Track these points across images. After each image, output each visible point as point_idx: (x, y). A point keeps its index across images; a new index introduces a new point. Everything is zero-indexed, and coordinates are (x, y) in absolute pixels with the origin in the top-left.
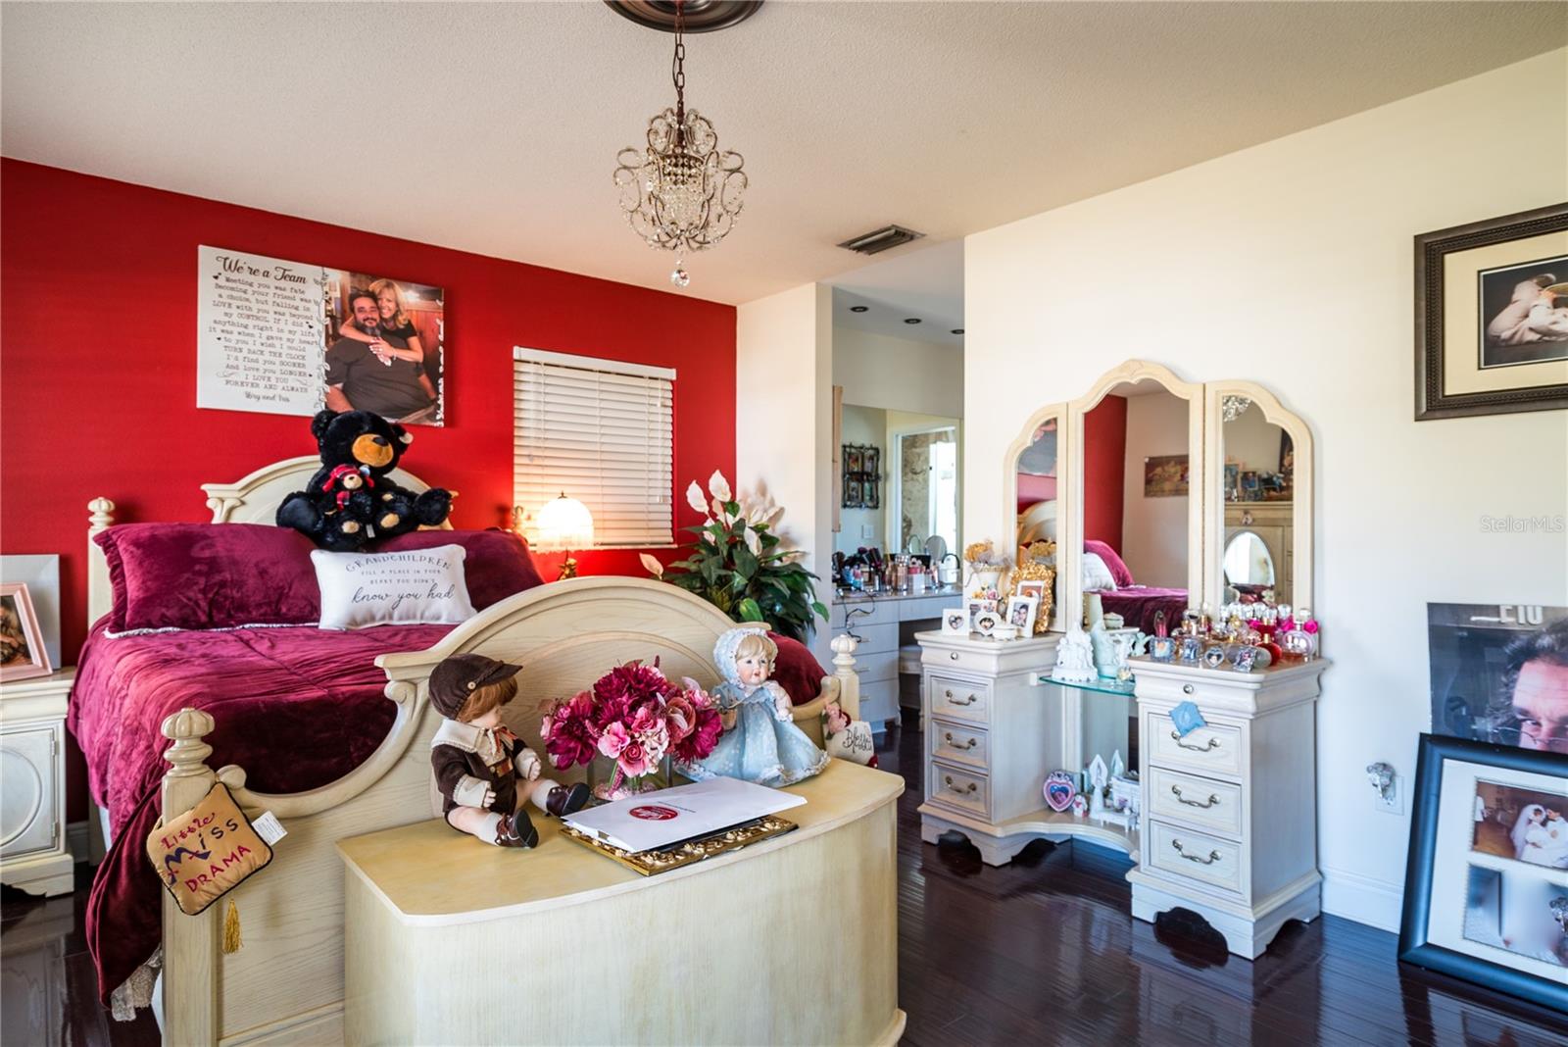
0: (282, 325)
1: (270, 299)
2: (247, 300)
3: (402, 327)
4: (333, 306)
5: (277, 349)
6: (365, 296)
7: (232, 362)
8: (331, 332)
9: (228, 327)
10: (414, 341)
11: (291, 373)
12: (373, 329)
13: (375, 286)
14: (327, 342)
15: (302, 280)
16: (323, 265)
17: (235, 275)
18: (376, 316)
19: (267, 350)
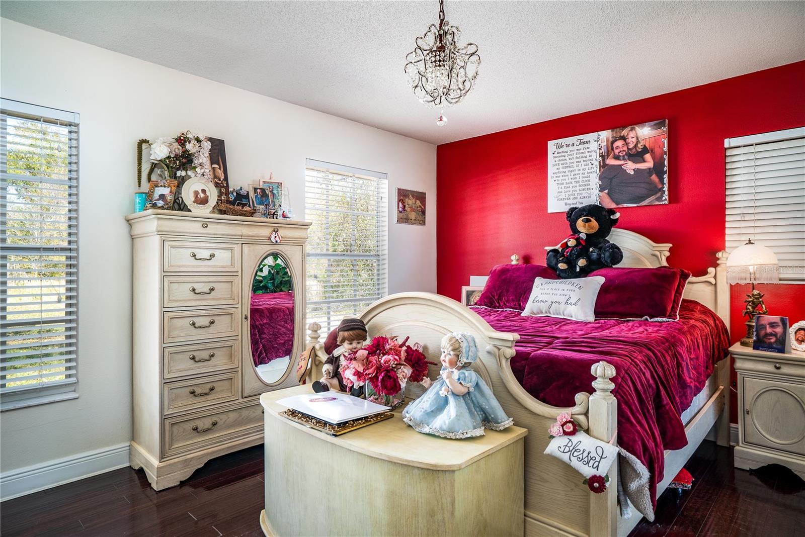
0: (580, 167)
1: (575, 156)
2: (565, 160)
3: (640, 150)
4: (603, 150)
5: (578, 180)
6: (619, 140)
7: (560, 190)
8: (602, 164)
9: (558, 175)
10: (648, 157)
11: (584, 190)
12: (624, 156)
13: (624, 132)
14: (600, 170)
15: (588, 142)
16: (598, 131)
17: (561, 150)
18: (625, 148)
19: (573, 181)
